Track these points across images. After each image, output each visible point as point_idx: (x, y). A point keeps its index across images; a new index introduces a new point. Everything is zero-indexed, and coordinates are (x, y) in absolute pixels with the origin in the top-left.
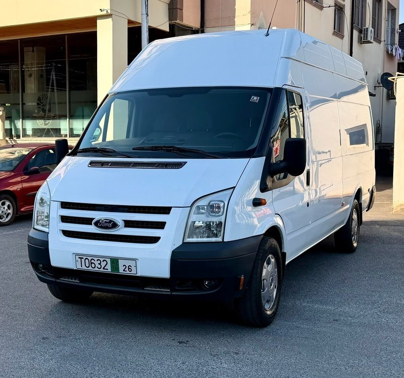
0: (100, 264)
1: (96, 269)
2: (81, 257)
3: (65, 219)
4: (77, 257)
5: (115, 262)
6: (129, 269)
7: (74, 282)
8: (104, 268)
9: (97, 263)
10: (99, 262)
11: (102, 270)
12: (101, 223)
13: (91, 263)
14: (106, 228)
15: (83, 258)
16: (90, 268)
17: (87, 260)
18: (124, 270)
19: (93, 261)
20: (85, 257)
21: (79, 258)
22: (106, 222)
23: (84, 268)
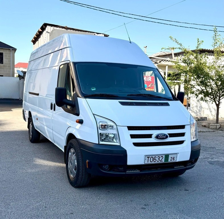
0: (159, 159)
1: (156, 162)
2: (148, 157)
3: (133, 136)
4: (146, 157)
5: (167, 156)
6: (173, 159)
7: (135, 172)
8: (161, 161)
9: (157, 159)
10: (159, 158)
11: (159, 162)
12: (160, 137)
13: (154, 159)
14: (163, 139)
15: (149, 157)
16: (153, 162)
17: (152, 158)
18: (171, 160)
19: (155, 158)
20: (150, 157)
21: (147, 157)
22: (162, 136)
23: (149, 162)
